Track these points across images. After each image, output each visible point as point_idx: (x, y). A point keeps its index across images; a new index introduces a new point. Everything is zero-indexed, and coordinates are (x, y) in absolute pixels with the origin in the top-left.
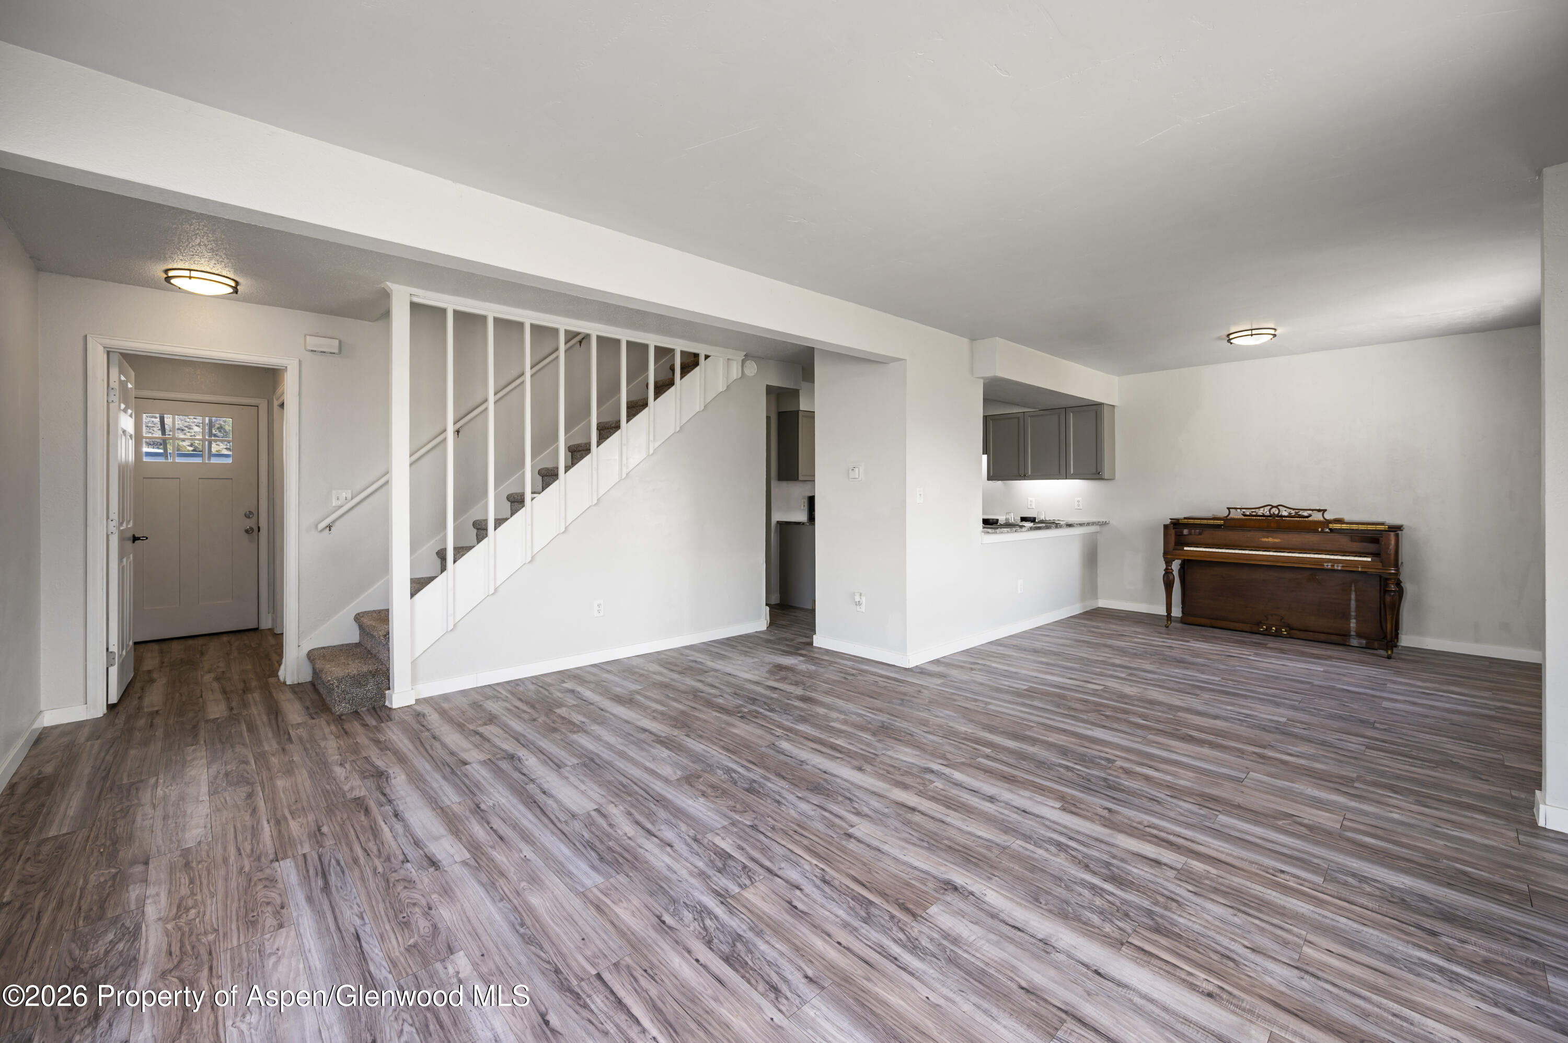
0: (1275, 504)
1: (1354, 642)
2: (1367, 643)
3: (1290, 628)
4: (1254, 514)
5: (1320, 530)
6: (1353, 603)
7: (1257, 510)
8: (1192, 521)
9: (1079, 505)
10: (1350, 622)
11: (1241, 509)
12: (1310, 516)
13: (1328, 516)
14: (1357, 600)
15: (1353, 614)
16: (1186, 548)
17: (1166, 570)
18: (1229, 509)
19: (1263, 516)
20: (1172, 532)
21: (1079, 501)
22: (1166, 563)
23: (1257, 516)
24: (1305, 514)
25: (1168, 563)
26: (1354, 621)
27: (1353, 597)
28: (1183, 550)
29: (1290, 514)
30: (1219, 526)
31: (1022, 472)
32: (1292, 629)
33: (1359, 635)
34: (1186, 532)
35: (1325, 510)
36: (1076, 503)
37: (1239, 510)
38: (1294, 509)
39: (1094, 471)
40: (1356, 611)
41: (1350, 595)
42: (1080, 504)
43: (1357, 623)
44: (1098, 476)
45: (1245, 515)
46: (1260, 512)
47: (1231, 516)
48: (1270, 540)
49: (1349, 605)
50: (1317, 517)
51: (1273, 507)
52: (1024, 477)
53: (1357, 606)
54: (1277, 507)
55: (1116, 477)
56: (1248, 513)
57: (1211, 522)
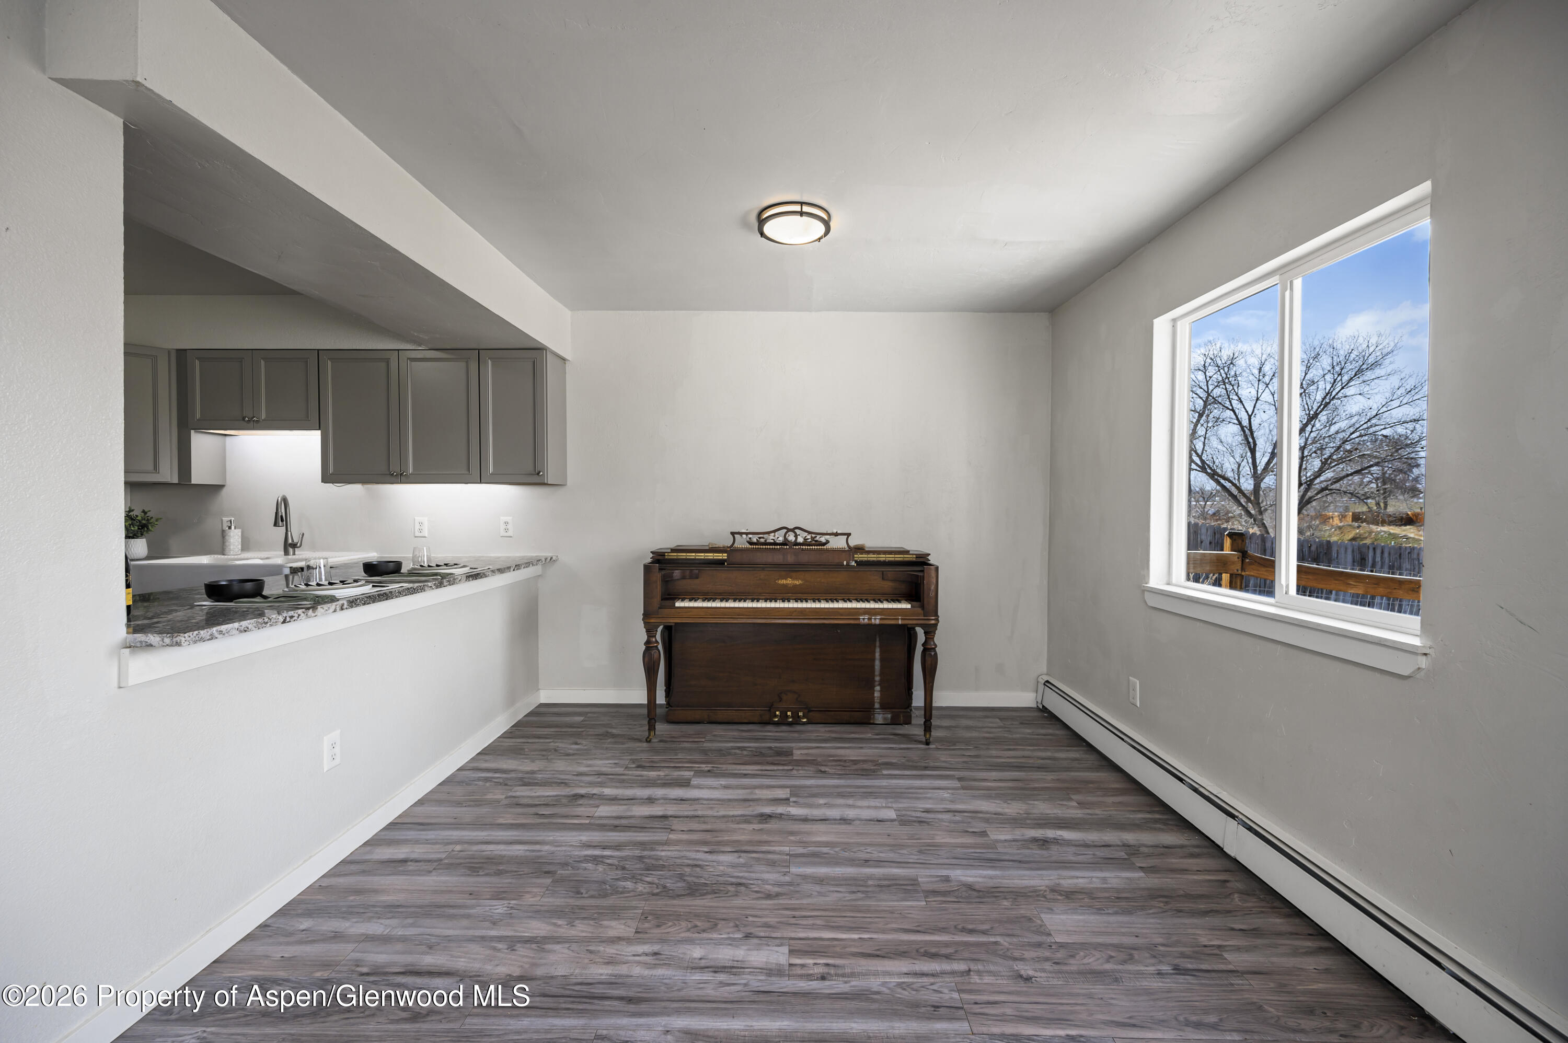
0: (791, 527)
1: (879, 718)
2: (892, 718)
3: (808, 710)
4: (762, 540)
5: (845, 563)
6: (877, 664)
7: (765, 536)
8: (683, 555)
9: (506, 530)
10: (874, 691)
11: (747, 534)
12: (828, 542)
13: (853, 542)
14: (882, 660)
15: (877, 678)
16: (678, 604)
17: (647, 643)
18: (733, 534)
19: (775, 544)
20: (657, 576)
21: (506, 523)
22: (648, 631)
23: (766, 544)
24: (823, 539)
25: (650, 631)
26: (878, 688)
27: (877, 655)
28: (674, 607)
29: (805, 539)
30: (721, 563)
31: (395, 468)
32: (810, 711)
33: (884, 707)
34: (677, 574)
35: (849, 535)
36: (503, 527)
37: (744, 536)
38: (809, 533)
39: (530, 468)
40: (880, 675)
41: (874, 652)
42: (510, 526)
43: (881, 691)
44: (535, 479)
45: (751, 543)
46: (770, 538)
47: (736, 545)
48: (789, 581)
49: (873, 666)
50: (838, 543)
51: (789, 530)
52: (400, 477)
53: (882, 667)
54: (793, 530)
55: (570, 481)
56: (755, 540)
57: (710, 556)
